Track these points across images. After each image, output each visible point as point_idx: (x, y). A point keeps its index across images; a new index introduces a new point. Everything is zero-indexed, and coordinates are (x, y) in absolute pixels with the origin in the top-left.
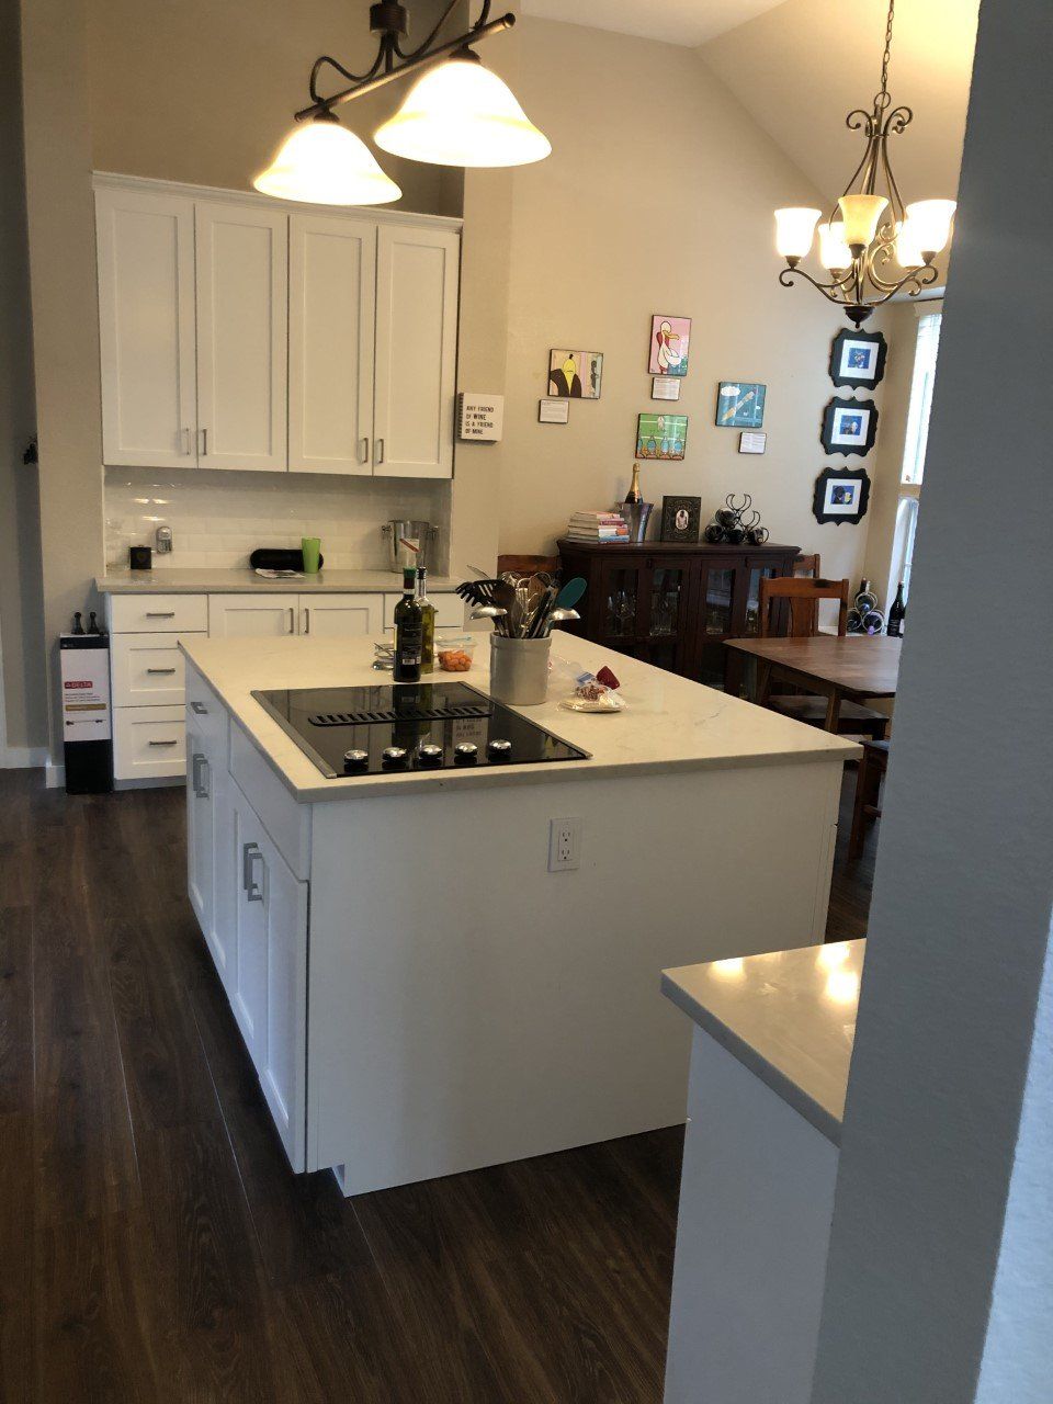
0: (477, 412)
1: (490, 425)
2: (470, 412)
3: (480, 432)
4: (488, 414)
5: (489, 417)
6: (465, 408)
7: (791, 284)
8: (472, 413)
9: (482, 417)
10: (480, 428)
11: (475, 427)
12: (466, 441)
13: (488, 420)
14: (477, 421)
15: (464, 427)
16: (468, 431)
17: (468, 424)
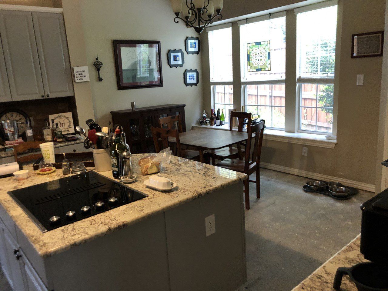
0: (79, 73)
1: (85, 76)
2: (77, 73)
3: (82, 79)
4: (83, 73)
5: (84, 74)
6: (75, 72)
7: (178, 22)
8: (78, 73)
9: (82, 74)
10: (81, 78)
11: (80, 78)
12: (77, 83)
13: (84, 75)
14: (80, 76)
15: (76, 78)
16: (77, 79)
17: (77, 77)
